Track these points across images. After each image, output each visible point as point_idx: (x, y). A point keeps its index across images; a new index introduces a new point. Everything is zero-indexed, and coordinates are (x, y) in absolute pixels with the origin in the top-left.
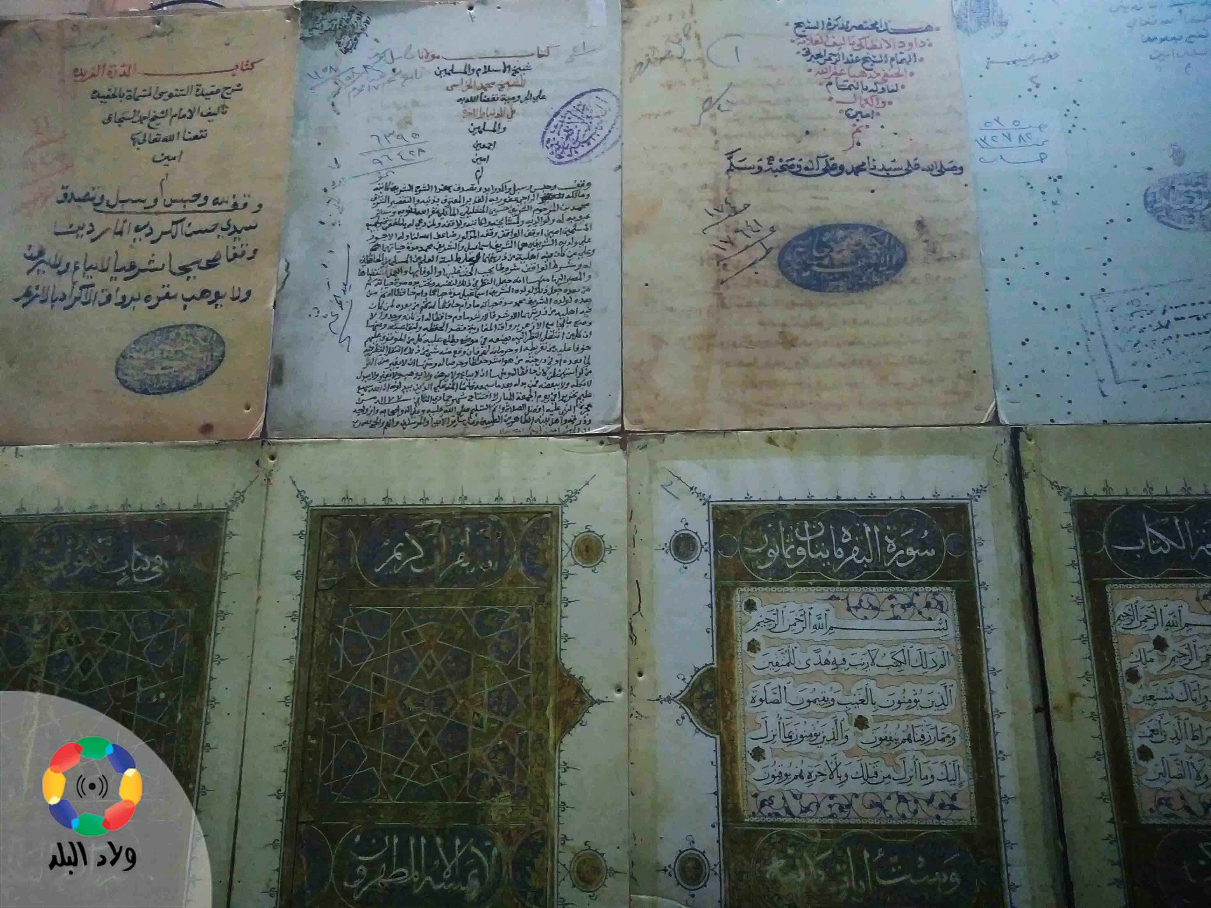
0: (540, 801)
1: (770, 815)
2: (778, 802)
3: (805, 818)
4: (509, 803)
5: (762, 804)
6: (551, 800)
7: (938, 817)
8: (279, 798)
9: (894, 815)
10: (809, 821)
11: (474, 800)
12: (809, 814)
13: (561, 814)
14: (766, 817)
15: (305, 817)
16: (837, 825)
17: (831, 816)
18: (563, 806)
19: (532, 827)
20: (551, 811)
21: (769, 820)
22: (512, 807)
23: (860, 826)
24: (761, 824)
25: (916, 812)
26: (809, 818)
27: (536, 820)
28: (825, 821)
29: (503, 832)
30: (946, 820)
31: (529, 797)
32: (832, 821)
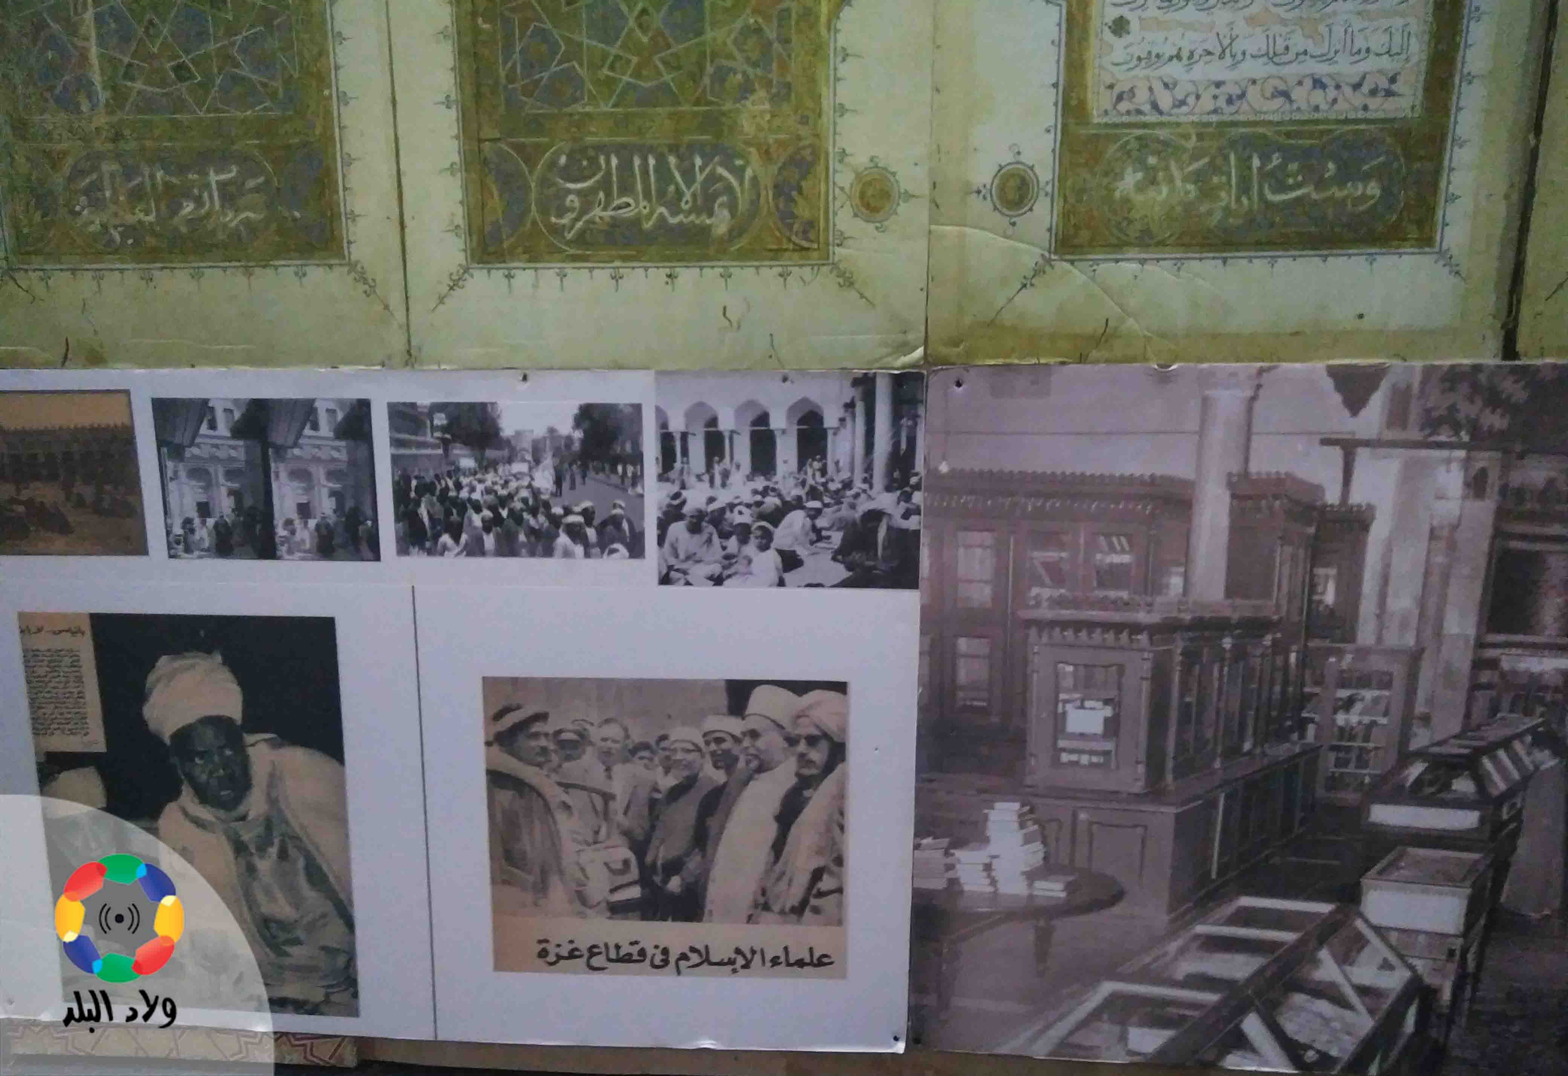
0: (810, 104)
1: (1128, 113)
2: (1142, 96)
3: (1177, 116)
4: (767, 106)
5: (1120, 98)
6: (824, 102)
7: (1365, 108)
8: (448, 107)
9: (1304, 107)
10: (1182, 119)
11: (719, 105)
12: (1184, 109)
13: (838, 120)
14: (1122, 115)
15: (489, 132)
16: (1222, 124)
17: (1215, 111)
18: (841, 110)
19: (799, 138)
20: (824, 119)
21: (1125, 119)
22: (770, 112)
23: (1255, 124)
24: (1116, 126)
25: (1335, 101)
26: (1183, 115)
27: (804, 131)
28: (1205, 119)
29: (759, 147)
30: (1376, 111)
31: (793, 95)
32: (1214, 118)
